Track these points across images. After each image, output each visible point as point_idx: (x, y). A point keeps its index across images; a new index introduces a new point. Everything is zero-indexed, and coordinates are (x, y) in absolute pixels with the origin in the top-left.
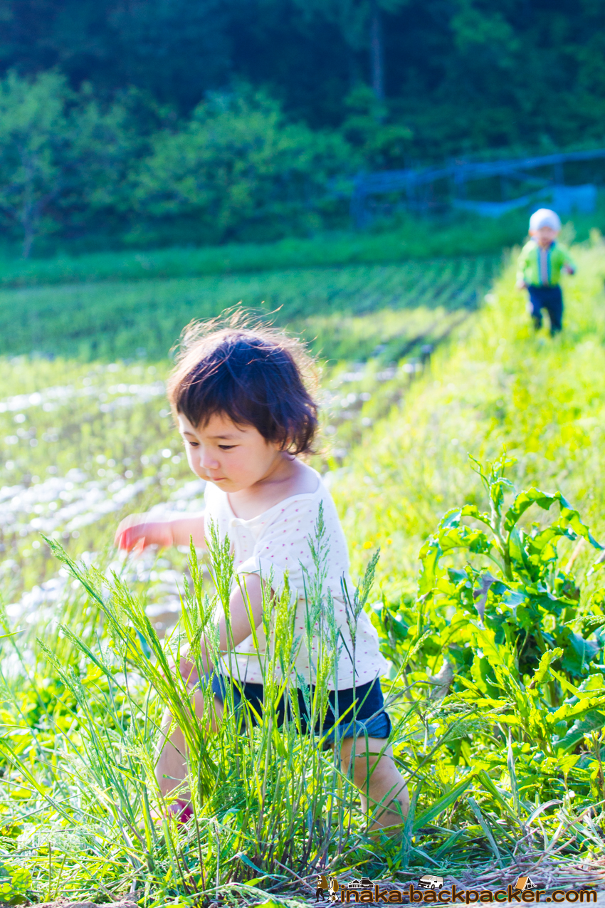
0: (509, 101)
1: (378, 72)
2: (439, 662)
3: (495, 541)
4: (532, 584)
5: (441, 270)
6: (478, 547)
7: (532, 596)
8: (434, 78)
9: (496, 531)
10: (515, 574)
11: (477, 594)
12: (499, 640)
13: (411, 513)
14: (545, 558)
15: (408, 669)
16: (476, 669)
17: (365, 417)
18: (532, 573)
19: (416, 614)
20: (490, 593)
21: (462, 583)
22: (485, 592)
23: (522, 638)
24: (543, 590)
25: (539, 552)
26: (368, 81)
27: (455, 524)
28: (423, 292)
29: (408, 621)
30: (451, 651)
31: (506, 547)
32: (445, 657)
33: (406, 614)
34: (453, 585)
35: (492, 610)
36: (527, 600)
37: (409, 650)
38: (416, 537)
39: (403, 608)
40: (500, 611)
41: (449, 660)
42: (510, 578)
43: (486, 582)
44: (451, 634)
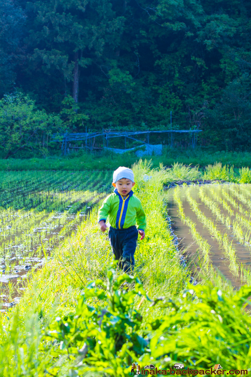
0: (130, 107)
1: (76, 91)
2: (82, 344)
3: (109, 295)
4: (122, 314)
5: (97, 175)
6: (101, 297)
7: (122, 319)
8: (99, 95)
9: (109, 291)
10: (116, 309)
11: (99, 317)
12: (108, 337)
13: (76, 278)
14: (129, 303)
15: (69, 346)
16: (97, 348)
17: (61, 235)
18: (123, 309)
19: (74, 323)
20: (105, 317)
21: (94, 312)
22: (102, 316)
23: (117, 336)
24: (127, 317)
25: (126, 301)
26: (72, 95)
27: (92, 287)
28: (89, 183)
29: (70, 326)
30: (88, 340)
31: (113, 298)
32: (85, 342)
33: (69, 323)
34: (90, 312)
35: (105, 324)
36: (120, 321)
37: (71, 338)
38: (78, 288)
39: (69, 320)
40: (108, 324)
41: (86, 344)
42: (114, 311)
43: (104, 312)
44: (88, 332)
